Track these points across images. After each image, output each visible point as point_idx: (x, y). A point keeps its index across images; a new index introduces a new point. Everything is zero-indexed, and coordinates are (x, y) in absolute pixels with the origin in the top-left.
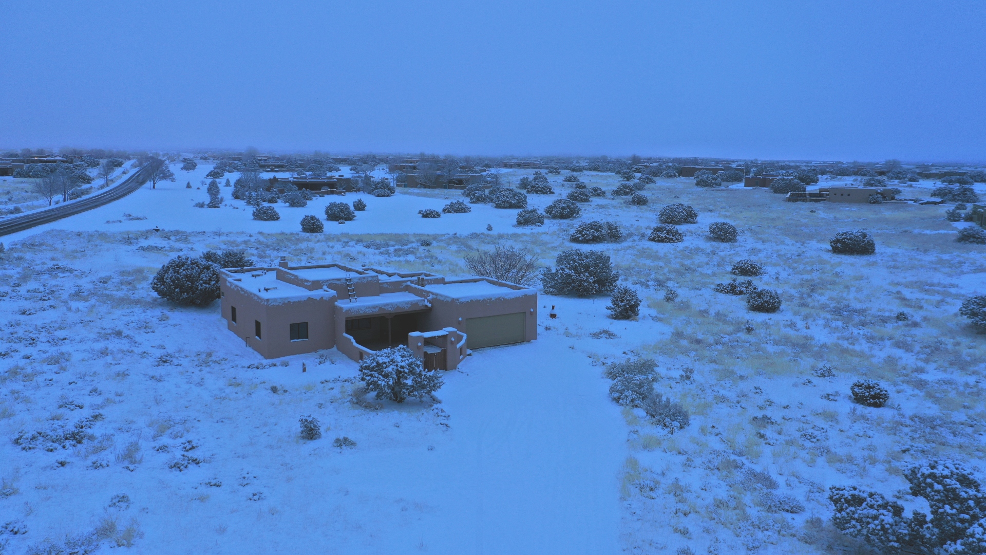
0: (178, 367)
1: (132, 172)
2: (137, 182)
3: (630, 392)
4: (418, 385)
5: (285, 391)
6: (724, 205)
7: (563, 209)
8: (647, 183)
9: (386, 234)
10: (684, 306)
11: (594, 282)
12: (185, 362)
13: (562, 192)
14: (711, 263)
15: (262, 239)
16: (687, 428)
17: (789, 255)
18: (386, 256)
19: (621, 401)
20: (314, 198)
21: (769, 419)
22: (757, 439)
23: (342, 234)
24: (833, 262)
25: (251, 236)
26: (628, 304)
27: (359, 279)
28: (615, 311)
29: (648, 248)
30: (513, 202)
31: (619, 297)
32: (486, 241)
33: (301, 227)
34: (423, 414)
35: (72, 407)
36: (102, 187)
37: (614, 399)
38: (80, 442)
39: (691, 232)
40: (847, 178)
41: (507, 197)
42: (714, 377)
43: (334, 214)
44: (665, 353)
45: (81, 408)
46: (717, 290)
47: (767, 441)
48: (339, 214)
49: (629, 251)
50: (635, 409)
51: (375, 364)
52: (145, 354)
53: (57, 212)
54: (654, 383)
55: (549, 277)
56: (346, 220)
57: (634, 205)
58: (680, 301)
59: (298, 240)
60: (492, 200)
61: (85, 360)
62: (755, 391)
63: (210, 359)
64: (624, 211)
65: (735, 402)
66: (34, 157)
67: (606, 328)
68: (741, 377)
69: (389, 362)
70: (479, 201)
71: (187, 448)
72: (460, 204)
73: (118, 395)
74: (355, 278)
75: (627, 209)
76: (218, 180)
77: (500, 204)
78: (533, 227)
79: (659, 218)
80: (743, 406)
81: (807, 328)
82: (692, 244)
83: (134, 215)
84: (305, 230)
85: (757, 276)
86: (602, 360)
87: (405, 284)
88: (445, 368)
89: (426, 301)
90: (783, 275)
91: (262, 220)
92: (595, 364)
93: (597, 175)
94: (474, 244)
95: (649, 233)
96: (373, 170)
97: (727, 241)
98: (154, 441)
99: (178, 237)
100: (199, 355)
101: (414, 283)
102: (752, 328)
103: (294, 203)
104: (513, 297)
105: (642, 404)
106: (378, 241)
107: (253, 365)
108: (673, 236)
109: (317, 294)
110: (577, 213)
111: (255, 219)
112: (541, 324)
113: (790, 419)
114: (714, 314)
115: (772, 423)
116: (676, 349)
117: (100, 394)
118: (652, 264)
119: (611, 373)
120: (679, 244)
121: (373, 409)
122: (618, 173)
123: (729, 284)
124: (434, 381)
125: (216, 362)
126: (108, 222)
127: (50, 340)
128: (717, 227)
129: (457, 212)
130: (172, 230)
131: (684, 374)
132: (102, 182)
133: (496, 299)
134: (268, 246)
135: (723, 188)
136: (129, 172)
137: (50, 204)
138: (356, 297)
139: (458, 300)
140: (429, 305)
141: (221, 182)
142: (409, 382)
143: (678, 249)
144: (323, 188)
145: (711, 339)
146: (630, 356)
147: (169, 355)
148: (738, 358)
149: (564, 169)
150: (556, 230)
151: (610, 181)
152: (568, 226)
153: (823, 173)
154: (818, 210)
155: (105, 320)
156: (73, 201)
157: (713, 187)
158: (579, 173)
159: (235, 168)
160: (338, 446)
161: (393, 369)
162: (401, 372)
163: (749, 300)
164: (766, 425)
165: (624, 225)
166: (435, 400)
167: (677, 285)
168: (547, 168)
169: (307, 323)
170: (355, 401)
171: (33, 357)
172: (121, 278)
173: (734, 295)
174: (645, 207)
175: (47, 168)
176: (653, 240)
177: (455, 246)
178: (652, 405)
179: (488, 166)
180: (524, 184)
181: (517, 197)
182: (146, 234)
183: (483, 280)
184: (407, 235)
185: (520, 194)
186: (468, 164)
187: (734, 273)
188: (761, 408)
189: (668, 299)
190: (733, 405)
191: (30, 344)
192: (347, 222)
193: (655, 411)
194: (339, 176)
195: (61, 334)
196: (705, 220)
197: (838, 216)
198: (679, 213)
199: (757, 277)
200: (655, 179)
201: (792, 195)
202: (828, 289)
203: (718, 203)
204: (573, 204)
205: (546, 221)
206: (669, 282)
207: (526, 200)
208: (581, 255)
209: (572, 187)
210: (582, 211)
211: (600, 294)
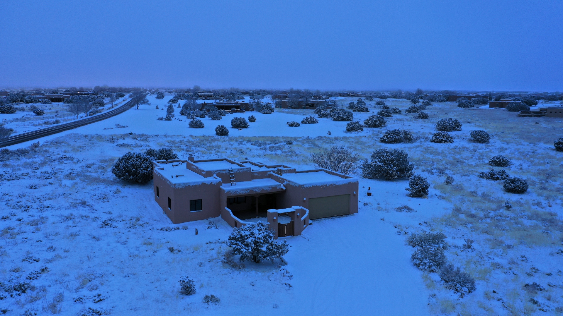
0: (115, 228)
1: (129, 100)
2: (130, 106)
3: (428, 260)
4: (271, 251)
5: (179, 251)
6: (477, 119)
7: (375, 121)
8: (427, 105)
9: (266, 137)
10: (459, 188)
11: (397, 171)
12: (120, 225)
13: (374, 111)
14: (474, 157)
15: (191, 139)
16: (474, 292)
17: (526, 152)
18: (264, 150)
19: (421, 267)
20: (227, 115)
21: (538, 286)
22: (530, 304)
23: (239, 136)
24: (558, 157)
25: (184, 138)
26: (421, 187)
27: (238, 170)
28: (412, 191)
29: (431, 146)
30: (344, 117)
31: (414, 182)
32: (327, 141)
33: (216, 132)
34: (273, 274)
35: (31, 261)
36: (109, 108)
37: (415, 264)
38: (24, 292)
39: (458, 136)
40: (555, 102)
41: (341, 114)
42: (488, 246)
43: (236, 124)
44: (449, 225)
45: (37, 261)
46: (481, 177)
47: (540, 308)
48: (239, 124)
49: (418, 149)
50: (432, 273)
51: (239, 236)
52: (96, 219)
53: (79, 123)
54: (445, 251)
55: (366, 167)
56: (243, 128)
57: (420, 119)
58: (456, 184)
59: (212, 140)
60: (332, 115)
61: (55, 223)
62: (521, 259)
63: (137, 223)
64: (414, 123)
65: (508, 268)
66: (78, 92)
67: (406, 204)
68: (509, 247)
69: (249, 235)
70: (324, 116)
71: (96, 301)
72: (312, 118)
73: (66, 251)
74: (235, 169)
75: (416, 122)
76: (173, 104)
77: (336, 118)
78: (356, 133)
79: (437, 127)
80: (515, 273)
81: (550, 206)
82: (460, 144)
83: (121, 125)
84: (218, 134)
85: (506, 166)
86: (405, 229)
87: (269, 173)
88: (293, 234)
89: (282, 185)
90: (525, 166)
91: (194, 128)
92: (399, 233)
93: (396, 101)
94: (319, 143)
95: (431, 137)
96: (263, 98)
97: (483, 143)
98: (76, 292)
99: (142, 138)
100: (132, 219)
101: (275, 172)
102: (510, 207)
103: (215, 118)
104: (341, 183)
105: (437, 270)
106: (260, 141)
107: (164, 228)
108: (447, 139)
109: (209, 180)
110: (384, 124)
111: (190, 127)
112: (361, 201)
113: (554, 286)
114: (480, 195)
115: (541, 290)
116: (457, 221)
117: (54, 250)
118: (434, 158)
119: (412, 242)
120: (451, 144)
121: (237, 268)
122: (409, 99)
123: (489, 173)
124: (282, 249)
125: (141, 225)
126: (105, 129)
127: (39, 208)
128: (476, 133)
129: (310, 123)
130: (140, 134)
131: (466, 243)
132: (110, 105)
133: (330, 185)
134: (193, 144)
135: (475, 108)
136: (127, 100)
137: (77, 119)
138: (235, 182)
139: (303, 186)
140: (284, 188)
141: (175, 106)
142: (264, 249)
143: (451, 148)
144: (232, 109)
145: (481, 214)
146: (424, 227)
147: (111, 219)
148: (504, 230)
149: (376, 97)
150: (371, 135)
151: (404, 105)
152: (379, 132)
153: (539, 99)
154: (541, 122)
155: (79, 193)
156: (91, 116)
157: (469, 107)
158: (384, 99)
159: (185, 98)
160: (206, 302)
161: (252, 240)
162: (258, 242)
163: (505, 185)
164: (537, 291)
165: (414, 131)
166: (283, 262)
167: (453, 172)
168: (365, 97)
169: (201, 200)
170: (226, 261)
171: (23, 220)
172: (100, 164)
173: (493, 180)
174: (426, 120)
175: (82, 98)
176: (433, 141)
177: (308, 145)
178: (446, 273)
179: (330, 96)
180: (351, 106)
181: (347, 114)
182: (123, 137)
183: (321, 170)
184: (278, 137)
185: (349, 112)
186: (318, 95)
187: (491, 165)
188: (529, 275)
189: (447, 183)
190: (507, 271)
191: (25, 210)
192: (243, 129)
193: (448, 277)
194: (242, 102)
195: (47, 203)
196: (467, 129)
197: (554, 126)
198: (450, 124)
199: (506, 168)
200: (432, 103)
201: (522, 113)
202: (558, 177)
203: (474, 118)
204: (381, 118)
205: (364, 129)
206: (446, 170)
207: (352, 116)
208: (388, 152)
209: (380, 108)
210: (387, 123)
211: (400, 178)
